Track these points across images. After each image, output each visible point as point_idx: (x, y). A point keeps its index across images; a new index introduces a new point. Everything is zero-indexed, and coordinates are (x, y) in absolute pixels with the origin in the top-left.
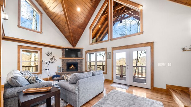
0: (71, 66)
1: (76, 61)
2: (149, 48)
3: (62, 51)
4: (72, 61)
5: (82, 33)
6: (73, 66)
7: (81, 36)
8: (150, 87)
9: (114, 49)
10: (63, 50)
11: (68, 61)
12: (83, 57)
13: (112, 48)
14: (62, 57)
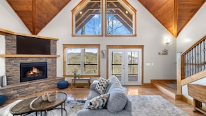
0: (32, 70)
1: (43, 61)
2: (140, 50)
3: (6, 39)
4: (35, 61)
5: (56, 15)
6: (35, 71)
7: (51, 19)
8: (141, 84)
9: (109, 47)
10: (10, 38)
11: (24, 61)
12: (58, 54)
13: (107, 46)
14: (6, 54)
